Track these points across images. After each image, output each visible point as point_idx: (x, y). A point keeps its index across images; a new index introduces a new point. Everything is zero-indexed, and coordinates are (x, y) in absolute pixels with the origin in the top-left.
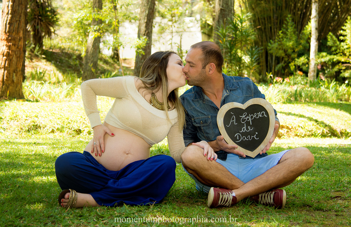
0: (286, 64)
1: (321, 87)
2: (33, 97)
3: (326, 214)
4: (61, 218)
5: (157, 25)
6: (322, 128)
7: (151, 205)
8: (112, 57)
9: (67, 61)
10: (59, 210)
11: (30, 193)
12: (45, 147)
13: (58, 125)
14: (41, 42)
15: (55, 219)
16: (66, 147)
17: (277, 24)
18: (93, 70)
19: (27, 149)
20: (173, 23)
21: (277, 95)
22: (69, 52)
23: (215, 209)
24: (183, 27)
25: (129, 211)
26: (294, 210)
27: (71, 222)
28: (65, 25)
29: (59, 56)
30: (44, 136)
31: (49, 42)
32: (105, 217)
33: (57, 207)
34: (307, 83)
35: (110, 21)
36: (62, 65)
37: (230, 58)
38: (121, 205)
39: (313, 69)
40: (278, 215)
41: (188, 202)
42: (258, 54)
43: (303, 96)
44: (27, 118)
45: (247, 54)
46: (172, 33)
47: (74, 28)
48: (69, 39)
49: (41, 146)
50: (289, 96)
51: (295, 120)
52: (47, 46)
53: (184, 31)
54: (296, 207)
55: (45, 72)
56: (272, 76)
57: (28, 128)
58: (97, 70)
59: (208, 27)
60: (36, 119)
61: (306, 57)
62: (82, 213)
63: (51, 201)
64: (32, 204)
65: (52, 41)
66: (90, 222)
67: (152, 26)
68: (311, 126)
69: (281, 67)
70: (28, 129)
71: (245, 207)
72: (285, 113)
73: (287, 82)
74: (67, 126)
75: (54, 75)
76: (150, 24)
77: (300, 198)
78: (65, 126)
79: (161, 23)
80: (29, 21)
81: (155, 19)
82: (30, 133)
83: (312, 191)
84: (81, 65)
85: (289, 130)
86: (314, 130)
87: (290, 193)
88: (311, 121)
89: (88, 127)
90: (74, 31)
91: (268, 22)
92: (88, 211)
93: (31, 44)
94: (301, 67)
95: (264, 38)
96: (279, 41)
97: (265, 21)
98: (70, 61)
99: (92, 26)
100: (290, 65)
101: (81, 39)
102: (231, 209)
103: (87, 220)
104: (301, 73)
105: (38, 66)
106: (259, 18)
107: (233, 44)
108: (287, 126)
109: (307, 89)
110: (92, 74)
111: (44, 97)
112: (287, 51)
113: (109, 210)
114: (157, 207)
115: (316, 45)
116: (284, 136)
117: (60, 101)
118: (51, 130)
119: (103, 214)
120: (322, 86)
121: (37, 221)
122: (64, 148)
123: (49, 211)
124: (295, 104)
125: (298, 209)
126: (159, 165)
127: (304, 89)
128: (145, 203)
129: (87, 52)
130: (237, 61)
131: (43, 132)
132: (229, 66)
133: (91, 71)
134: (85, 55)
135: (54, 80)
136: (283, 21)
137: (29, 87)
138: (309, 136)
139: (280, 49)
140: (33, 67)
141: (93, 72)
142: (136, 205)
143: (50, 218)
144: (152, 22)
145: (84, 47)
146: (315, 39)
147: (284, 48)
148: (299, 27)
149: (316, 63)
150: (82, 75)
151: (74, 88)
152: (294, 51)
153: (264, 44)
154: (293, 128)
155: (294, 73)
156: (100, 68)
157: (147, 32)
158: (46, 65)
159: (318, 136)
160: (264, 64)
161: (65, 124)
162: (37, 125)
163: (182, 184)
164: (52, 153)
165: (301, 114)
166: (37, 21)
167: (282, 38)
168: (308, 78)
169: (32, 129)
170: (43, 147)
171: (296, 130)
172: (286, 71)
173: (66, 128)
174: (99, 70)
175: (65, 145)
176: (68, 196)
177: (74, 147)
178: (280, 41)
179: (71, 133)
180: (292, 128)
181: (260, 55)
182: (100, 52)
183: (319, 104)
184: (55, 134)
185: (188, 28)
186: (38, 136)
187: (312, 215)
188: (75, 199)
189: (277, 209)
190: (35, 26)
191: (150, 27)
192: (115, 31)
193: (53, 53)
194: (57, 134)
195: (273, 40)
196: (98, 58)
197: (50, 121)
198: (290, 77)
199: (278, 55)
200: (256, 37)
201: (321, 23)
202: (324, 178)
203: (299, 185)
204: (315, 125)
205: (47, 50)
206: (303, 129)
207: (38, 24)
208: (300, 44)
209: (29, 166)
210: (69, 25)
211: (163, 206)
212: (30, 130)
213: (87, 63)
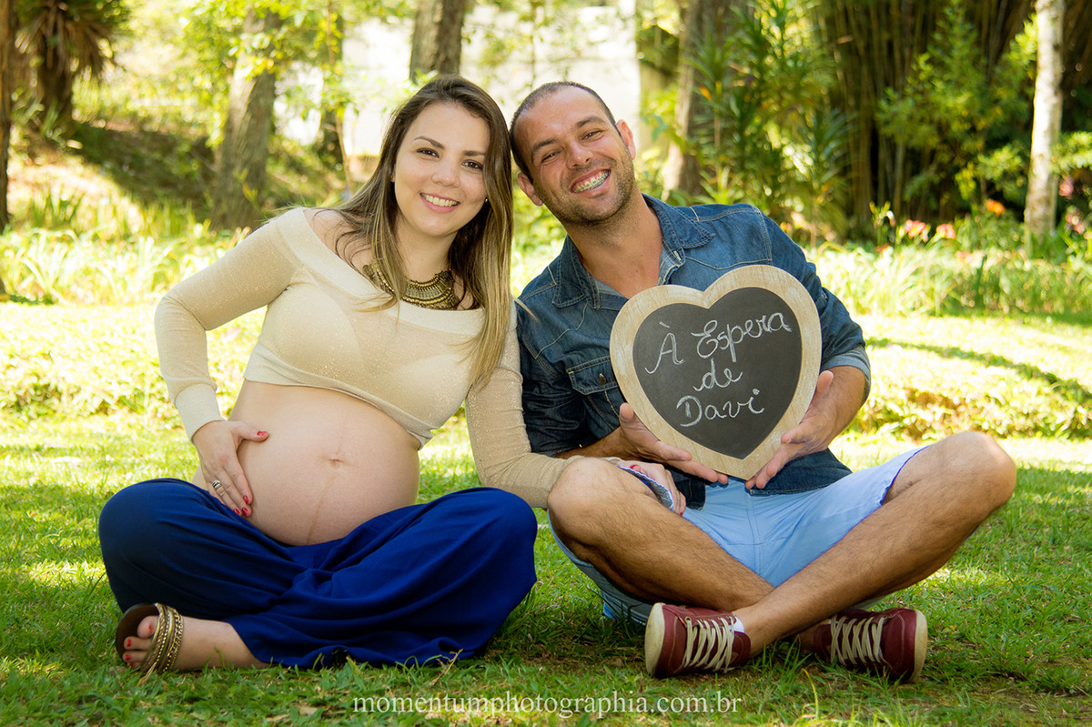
0: (943, 175)
1: (1071, 259)
2: (36, 285)
3: (1076, 704)
4: (123, 706)
5: (480, 34)
6: (1072, 405)
7: (446, 662)
8: (319, 151)
9: (158, 162)
10: (118, 677)
11: (17, 620)
12: (75, 460)
13: (123, 386)
14: (67, 94)
15: (100, 709)
16: (147, 463)
17: (913, 31)
18: (250, 193)
19: (10, 468)
20: (536, 28)
21: (910, 284)
22: (164, 131)
23: (674, 680)
24: (572, 40)
25: (366, 684)
26: (959, 690)
27: (157, 720)
28: (153, 34)
29: (128, 146)
30: (73, 426)
31: (94, 95)
32: (281, 702)
33: (112, 669)
34: (1019, 244)
35: (309, 19)
36: (141, 176)
37: (739, 154)
38: (336, 662)
39: (1044, 194)
40: (899, 706)
41: (577, 654)
42: (840, 138)
43: (1006, 290)
44: (13, 362)
45: (800, 139)
46: (533, 62)
47: (184, 44)
48: (165, 82)
49: (60, 459)
50: (954, 290)
51: (973, 373)
52: (88, 111)
53: (573, 55)
54: (966, 680)
55: (80, 200)
56: (890, 215)
57: (18, 396)
58: (264, 194)
59: (662, 42)
60: (45, 364)
61: (1016, 150)
62: (198, 688)
63: (91, 646)
64: (23, 658)
65: (104, 92)
66: (226, 719)
67: (459, 38)
68: (1033, 396)
69: (926, 186)
70: (14, 399)
71: (782, 676)
72: (939, 351)
73: (945, 239)
74: (154, 391)
75: (110, 212)
76: (453, 31)
77: (983, 648)
78: (147, 391)
79: (493, 26)
80: (22, 19)
81: (471, 11)
82: (24, 413)
83: (1028, 623)
84: (207, 176)
85: (951, 412)
86: (1044, 410)
87: (947, 630)
88: (1032, 381)
89: (229, 394)
90: (184, 56)
91: (880, 25)
92: (220, 681)
93: (30, 103)
94: (998, 187)
95: (866, 82)
96: (917, 92)
97: (869, 22)
98: (168, 161)
99: (244, 37)
100: (958, 177)
101: (207, 84)
102: (732, 681)
103: (214, 712)
104: (997, 208)
105: (55, 178)
106: (846, 11)
107: (750, 103)
108: (945, 395)
109: (1018, 265)
110: (247, 208)
111: (74, 288)
112: (948, 126)
113: (292, 681)
114: (464, 671)
115: (1055, 106)
116: (934, 432)
117: (132, 303)
118: (96, 403)
119: (272, 694)
120: (1074, 254)
121: (40, 714)
122: (143, 466)
123: (81, 681)
124: (974, 317)
125: (975, 686)
126: (478, 527)
127: (1009, 266)
128: (421, 654)
129: (228, 128)
130: (766, 164)
131: (68, 411)
132: (737, 180)
133: (243, 196)
134: (222, 139)
135: (110, 227)
136: (934, 19)
137: (22, 250)
138: (1024, 432)
139: (922, 121)
140: (36, 186)
141: (247, 201)
142: (391, 664)
143: (85, 705)
144: (462, 24)
145: (219, 111)
146: (1053, 84)
147: (937, 116)
148: (994, 42)
149: (1053, 173)
150: (208, 211)
151: (181, 254)
152: (973, 130)
153: (864, 102)
154: (966, 405)
155: (974, 208)
156: (274, 189)
157: (442, 57)
158: (82, 176)
159: (1058, 434)
160: (865, 174)
161: (148, 381)
162: (47, 386)
163: (557, 594)
164: (98, 481)
165: (997, 353)
166: (52, 19)
167: (930, 79)
168: (1023, 227)
169: (29, 400)
170: (66, 463)
171: (976, 411)
172: (943, 201)
173: (150, 395)
174: (271, 194)
175: (147, 457)
176: (150, 627)
177: (177, 462)
178: (922, 93)
179: (167, 415)
180: (963, 402)
181: (851, 140)
182: (273, 129)
183: (1064, 318)
184: (112, 418)
185: (591, 44)
186: (50, 425)
187: (1026, 709)
188: (175, 640)
189: (897, 683)
190: (44, 38)
191: (453, 42)
192: (330, 55)
193: (108, 135)
194: (119, 417)
195: (895, 90)
196: (266, 150)
197: (95, 370)
198: (958, 222)
199: (915, 142)
200: (835, 76)
201: (1076, 26)
202: (1075, 580)
203: (980, 603)
204: (1047, 395)
205: (86, 125)
206: (1003, 409)
207: (55, 31)
208: (997, 101)
209: (16, 528)
210: (165, 34)
211: (488, 668)
212: (22, 403)
213: (228, 168)
